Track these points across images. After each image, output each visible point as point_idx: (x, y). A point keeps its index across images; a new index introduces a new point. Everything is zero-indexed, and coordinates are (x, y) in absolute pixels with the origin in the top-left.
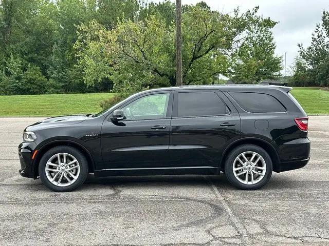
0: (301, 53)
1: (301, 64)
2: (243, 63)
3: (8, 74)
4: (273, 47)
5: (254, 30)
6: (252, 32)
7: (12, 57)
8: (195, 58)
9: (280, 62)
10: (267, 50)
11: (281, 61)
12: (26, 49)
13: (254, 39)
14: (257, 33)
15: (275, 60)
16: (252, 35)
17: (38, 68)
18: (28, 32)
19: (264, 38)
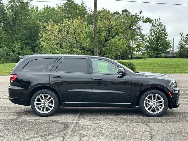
0: (182, 38)
1: (183, 44)
2: (149, 44)
3: (13, 51)
4: (166, 35)
5: (155, 25)
6: (154, 26)
7: (15, 42)
8: (106, 41)
9: (171, 44)
10: (163, 36)
11: (171, 42)
12: (24, 37)
13: (155, 30)
14: (157, 27)
15: (167, 42)
16: (154, 28)
17: (30, 48)
18: (25, 28)
19: (161, 30)
